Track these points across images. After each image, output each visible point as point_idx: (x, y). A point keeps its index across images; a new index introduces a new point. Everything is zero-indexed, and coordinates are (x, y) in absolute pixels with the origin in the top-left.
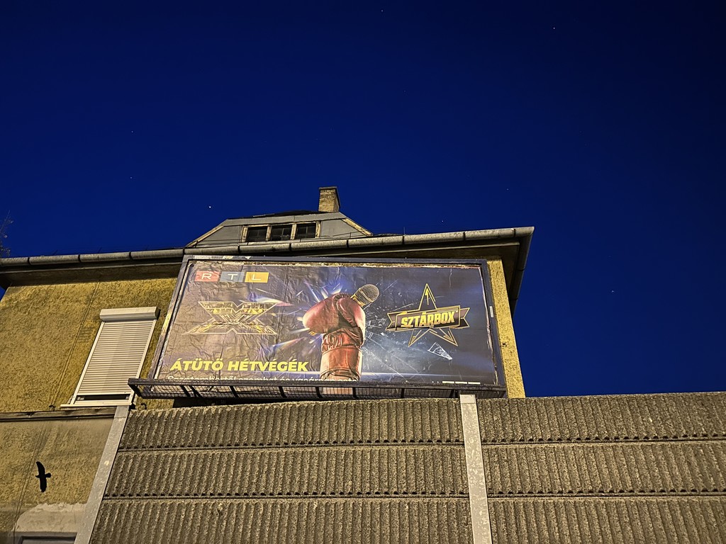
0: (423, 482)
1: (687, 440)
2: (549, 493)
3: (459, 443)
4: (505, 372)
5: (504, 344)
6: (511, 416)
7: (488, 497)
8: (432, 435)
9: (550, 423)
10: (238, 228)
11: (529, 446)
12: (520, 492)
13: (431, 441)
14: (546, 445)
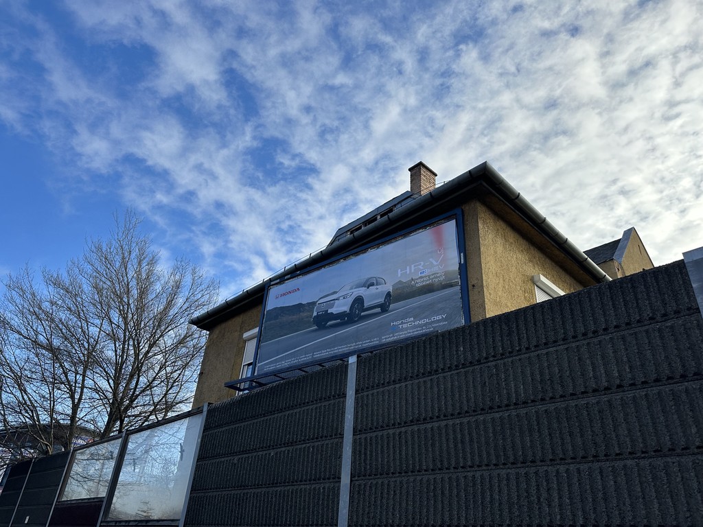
1: (489, 362)
2: (387, 426)
3: (344, 395)
4: (472, 313)
5: (473, 286)
6: (374, 367)
7: (354, 435)
8: (331, 392)
9: (395, 367)
10: (344, 235)
11: (382, 389)
12: (371, 429)
13: (330, 397)
14: (391, 386)
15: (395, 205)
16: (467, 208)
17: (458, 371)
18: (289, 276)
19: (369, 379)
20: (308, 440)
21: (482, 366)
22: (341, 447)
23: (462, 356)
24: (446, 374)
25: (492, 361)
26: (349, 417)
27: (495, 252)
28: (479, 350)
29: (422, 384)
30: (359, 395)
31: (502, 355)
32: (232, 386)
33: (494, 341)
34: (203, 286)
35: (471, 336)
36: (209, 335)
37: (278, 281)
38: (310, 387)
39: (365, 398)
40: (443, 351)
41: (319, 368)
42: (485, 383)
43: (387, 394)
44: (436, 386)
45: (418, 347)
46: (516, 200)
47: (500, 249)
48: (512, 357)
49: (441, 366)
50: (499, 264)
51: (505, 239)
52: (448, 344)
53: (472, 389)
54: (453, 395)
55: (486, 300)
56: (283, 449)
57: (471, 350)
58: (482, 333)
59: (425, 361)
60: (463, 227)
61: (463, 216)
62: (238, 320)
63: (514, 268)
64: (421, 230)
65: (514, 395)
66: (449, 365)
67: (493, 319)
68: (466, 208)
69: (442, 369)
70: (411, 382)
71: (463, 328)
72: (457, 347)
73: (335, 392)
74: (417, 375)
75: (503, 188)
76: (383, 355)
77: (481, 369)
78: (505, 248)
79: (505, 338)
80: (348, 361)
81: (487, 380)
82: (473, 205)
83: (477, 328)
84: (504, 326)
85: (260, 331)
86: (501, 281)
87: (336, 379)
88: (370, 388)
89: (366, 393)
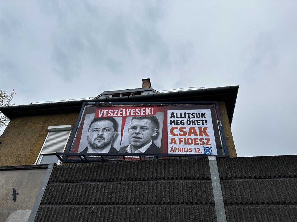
0: (191, 197)
2: (256, 203)
3: (209, 179)
5: (227, 138)
7: (224, 205)
10: (108, 95)
11: (245, 180)
12: (241, 203)
13: (195, 178)
14: (253, 179)
19: (231, 172)
20: (178, 203)
22: (214, 212)
26: (218, 193)
46: (233, 108)
55: (235, 146)
56: (150, 206)
62: (44, 118)
75: (235, 100)
80: (208, 159)
82: (222, 102)
88: (233, 178)
89: (230, 180)
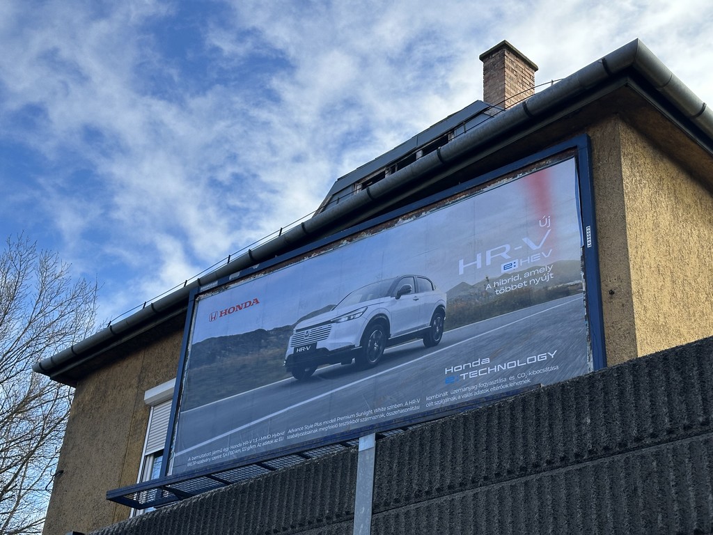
1: (643, 447)
3: (350, 516)
4: (609, 347)
5: (612, 293)
6: (411, 459)
8: (322, 510)
9: (454, 458)
10: (350, 190)
11: (425, 504)
13: (321, 521)
14: (445, 498)
15: (452, 131)
16: (599, 135)
17: (581, 466)
18: (237, 275)
19: (399, 482)
21: (629, 454)
23: (589, 435)
24: (557, 471)
25: (649, 446)
27: (657, 225)
28: (624, 423)
29: (507, 492)
30: (380, 516)
31: (670, 432)
32: (123, 499)
33: (653, 404)
34: (63, 295)
35: (606, 394)
36: (76, 394)
37: (215, 284)
38: (281, 501)
39: (392, 521)
40: (550, 425)
41: (298, 461)
42: (636, 489)
43: (436, 513)
44: (535, 497)
45: (499, 418)
46: (698, 119)
47: (665, 218)
48: (690, 436)
49: (547, 455)
50: (663, 248)
51: (676, 198)
52: (560, 412)
53: (608, 501)
54: (571, 515)
55: (637, 321)
57: (607, 423)
58: (629, 388)
59: (513, 445)
60: (591, 174)
61: (591, 150)
62: (133, 365)
63: (694, 257)
64: (505, 181)
65: (694, 514)
66: (562, 455)
67: (651, 360)
68: (597, 134)
69: (549, 462)
70: (484, 489)
71: (591, 378)
72: (578, 416)
73: (331, 510)
74: (498, 475)
75: (671, 94)
76: (427, 434)
77: (627, 461)
78: (675, 216)
79: (677, 399)
80: (357, 447)
81: (639, 484)
82: (609, 129)
83: (618, 378)
84: (674, 374)
85: (179, 387)
86: (668, 284)
87: (333, 484)
88: (403, 502)
89: (393, 512)
